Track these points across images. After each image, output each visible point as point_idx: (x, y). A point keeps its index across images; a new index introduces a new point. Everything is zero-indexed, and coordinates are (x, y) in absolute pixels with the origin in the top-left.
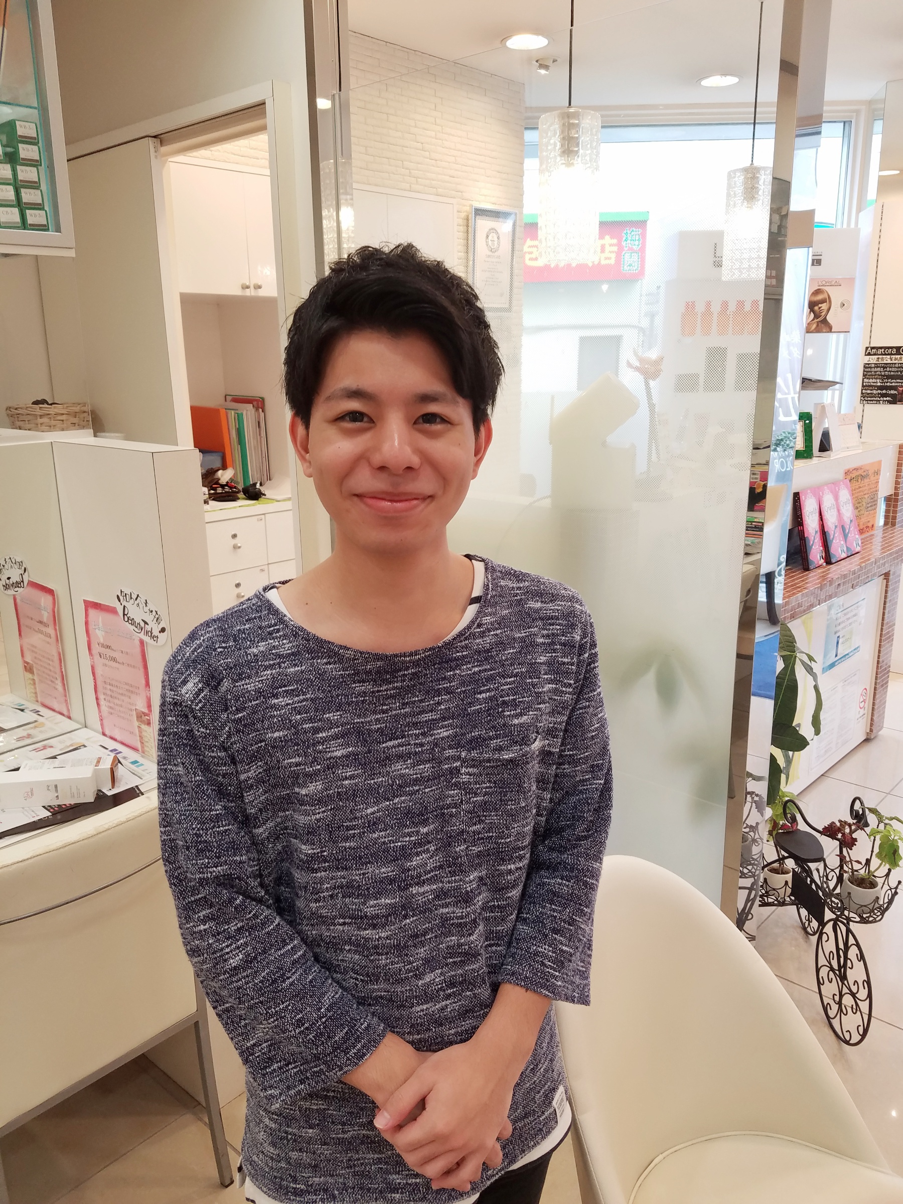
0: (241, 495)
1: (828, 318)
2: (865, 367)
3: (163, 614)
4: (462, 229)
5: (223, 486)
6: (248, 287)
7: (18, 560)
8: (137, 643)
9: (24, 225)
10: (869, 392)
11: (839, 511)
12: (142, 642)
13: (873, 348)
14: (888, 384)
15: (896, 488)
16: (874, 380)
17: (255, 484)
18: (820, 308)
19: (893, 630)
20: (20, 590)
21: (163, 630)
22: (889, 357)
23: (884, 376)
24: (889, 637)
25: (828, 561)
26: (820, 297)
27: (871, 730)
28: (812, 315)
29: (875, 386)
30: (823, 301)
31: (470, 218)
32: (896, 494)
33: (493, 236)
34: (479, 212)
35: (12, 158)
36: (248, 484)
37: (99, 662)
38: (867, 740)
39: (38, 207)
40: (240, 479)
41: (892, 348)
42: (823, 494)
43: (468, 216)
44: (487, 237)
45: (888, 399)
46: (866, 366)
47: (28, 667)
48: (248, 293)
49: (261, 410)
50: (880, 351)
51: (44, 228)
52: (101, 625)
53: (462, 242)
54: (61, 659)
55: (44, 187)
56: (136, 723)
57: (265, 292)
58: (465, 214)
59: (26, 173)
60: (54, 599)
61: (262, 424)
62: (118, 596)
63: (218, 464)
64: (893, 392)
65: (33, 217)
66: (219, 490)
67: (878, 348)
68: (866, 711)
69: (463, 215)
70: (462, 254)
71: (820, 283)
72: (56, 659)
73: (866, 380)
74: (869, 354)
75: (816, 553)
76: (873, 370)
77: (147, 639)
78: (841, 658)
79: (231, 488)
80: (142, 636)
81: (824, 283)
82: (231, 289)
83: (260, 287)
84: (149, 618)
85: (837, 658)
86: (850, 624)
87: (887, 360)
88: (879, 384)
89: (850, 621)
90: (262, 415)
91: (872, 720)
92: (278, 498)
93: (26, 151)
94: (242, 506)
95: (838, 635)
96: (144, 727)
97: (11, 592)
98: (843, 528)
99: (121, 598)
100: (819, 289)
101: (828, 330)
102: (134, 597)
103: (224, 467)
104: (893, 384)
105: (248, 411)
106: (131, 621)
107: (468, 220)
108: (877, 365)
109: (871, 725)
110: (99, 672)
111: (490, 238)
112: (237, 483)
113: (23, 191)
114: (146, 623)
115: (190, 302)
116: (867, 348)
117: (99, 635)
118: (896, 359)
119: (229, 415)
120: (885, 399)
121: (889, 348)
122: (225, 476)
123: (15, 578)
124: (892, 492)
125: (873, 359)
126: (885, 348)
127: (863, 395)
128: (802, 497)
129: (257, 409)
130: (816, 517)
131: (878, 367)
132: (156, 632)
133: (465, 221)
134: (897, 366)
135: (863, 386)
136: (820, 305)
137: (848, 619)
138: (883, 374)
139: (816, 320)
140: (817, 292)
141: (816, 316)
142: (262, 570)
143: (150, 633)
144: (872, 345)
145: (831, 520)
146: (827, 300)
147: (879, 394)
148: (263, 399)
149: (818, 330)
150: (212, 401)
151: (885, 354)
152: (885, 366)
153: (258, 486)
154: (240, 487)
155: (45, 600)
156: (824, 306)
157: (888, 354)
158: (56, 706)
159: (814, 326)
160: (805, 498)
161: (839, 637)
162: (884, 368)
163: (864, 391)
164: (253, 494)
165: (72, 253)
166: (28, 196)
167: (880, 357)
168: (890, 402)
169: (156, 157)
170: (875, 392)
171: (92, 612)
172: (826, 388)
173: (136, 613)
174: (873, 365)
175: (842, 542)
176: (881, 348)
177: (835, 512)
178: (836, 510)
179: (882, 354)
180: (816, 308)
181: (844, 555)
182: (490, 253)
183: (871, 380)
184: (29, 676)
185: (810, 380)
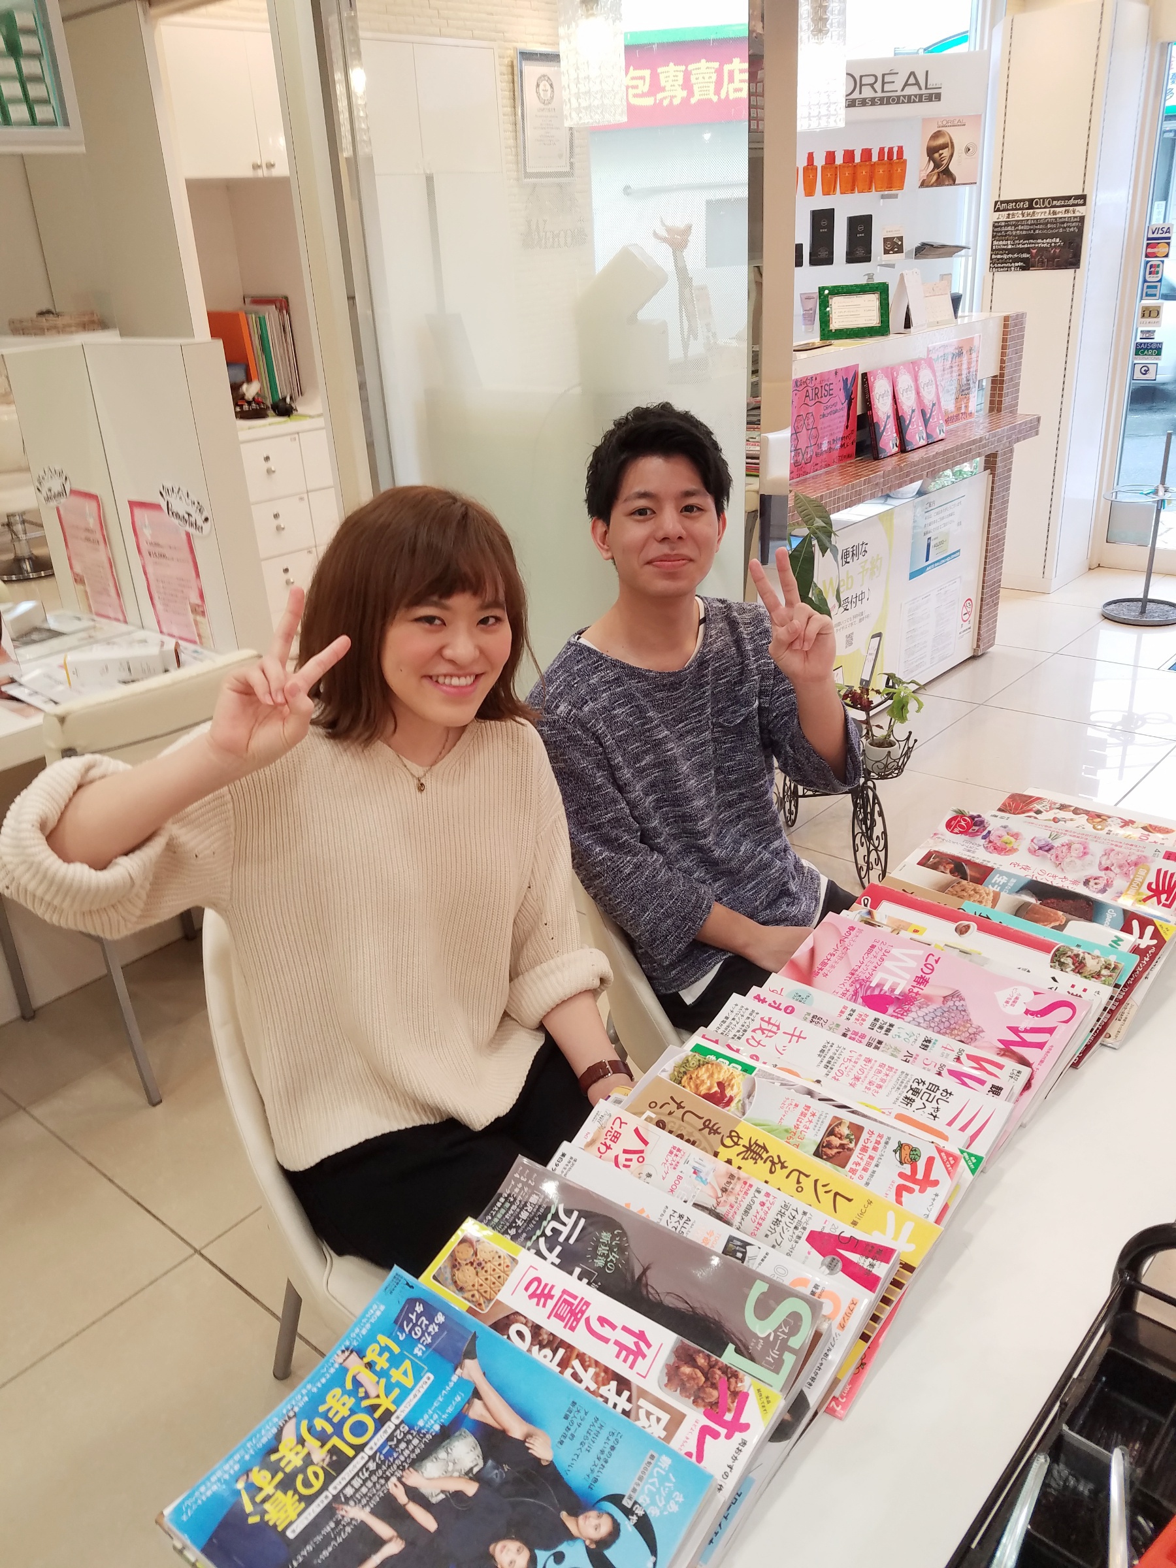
0: (270, 412)
1: (950, 167)
2: (994, 226)
3: (205, 504)
4: (508, 77)
5: (249, 403)
6: (259, 167)
7: (58, 468)
8: (184, 536)
9: (34, 121)
10: (999, 256)
11: (918, 393)
12: (188, 535)
13: (1002, 202)
14: (1021, 246)
15: (1002, 368)
16: (1004, 243)
17: (284, 399)
18: (941, 155)
19: (1004, 533)
20: (63, 500)
21: (206, 519)
22: (1020, 212)
23: (1015, 236)
24: (999, 541)
25: (903, 448)
26: (940, 141)
27: (978, 646)
28: (932, 165)
29: (1006, 250)
30: (944, 146)
31: (515, 63)
32: (1002, 375)
33: (544, 85)
34: (527, 56)
35: (14, 50)
36: (276, 399)
37: (149, 561)
38: (974, 658)
39: (46, 102)
40: (268, 394)
41: (1023, 201)
42: (898, 374)
43: (512, 62)
44: (538, 85)
45: (1020, 264)
46: (996, 225)
47: (78, 579)
48: (260, 173)
49: (285, 312)
50: (1011, 205)
51: (53, 123)
52: (147, 523)
53: (507, 94)
54: (111, 564)
55: (48, 79)
56: (191, 616)
57: (277, 172)
58: (509, 59)
59: (30, 67)
60: (99, 505)
61: (288, 329)
62: (161, 493)
63: (241, 376)
64: (1025, 255)
65: (42, 113)
66: (246, 407)
67: (1008, 202)
68: (971, 625)
69: (507, 61)
70: (509, 110)
71: (940, 123)
72: (107, 565)
73: (995, 243)
74: (998, 210)
75: (889, 440)
76: (1003, 229)
77: (192, 531)
78: (934, 563)
79: (258, 403)
80: (188, 528)
81: (945, 123)
82: (240, 170)
83: (273, 166)
84: (193, 510)
85: (928, 563)
86: (945, 525)
87: (1018, 216)
88: (1010, 247)
89: (945, 521)
90: (287, 317)
91: (979, 634)
92: (312, 413)
93: (27, 43)
94: (272, 424)
95: (928, 536)
96: (199, 618)
97: (53, 504)
98: (923, 413)
99: (164, 494)
100: (939, 131)
101: (951, 182)
102: (176, 490)
103: (249, 380)
104: (1026, 246)
105: (271, 314)
106: (177, 515)
107: (512, 66)
108: (1007, 224)
109: (978, 640)
110: (150, 570)
111: (541, 87)
112: (264, 397)
113: (29, 87)
114: (189, 515)
115: (198, 189)
116: (996, 203)
117: (147, 533)
118: (1028, 215)
119: (250, 320)
120: (1017, 264)
121: (1020, 201)
122: (250, 390)
123: (57, 488)
124: (997, 373)
125: (1002, 216)
126: (1016, 201)
127: (993, 262)
128: (871, 379)
129: (281, 311)
130: (889, 400)
131: (1008, 226)
132: (200, 522)
133: (510, 68)
134: (1029, 222)
135: (992, 250)
136: (941, 152)
137: (942, 518)
138: (1014, 233)
139: (936, 171)
140: (937, 135)
141: (937, 166)
142: (302, 499)
143: (195, 525)
144: (1002, 199)
145: (908, 402)
146: (949, 145)
147: (1010, 259)
148: (287, 298)
149: (939, 183)
150: (230, 304)
151: (1016, 209)
152: (1016, 224)
153: (288, 400)
154: (269, 402)
155: (89, 507)
156: (946, 153)
157: (1019, 209)
158: (112, 615)
159: (935, 178)
160: (875, 379)
161: (929, 538)
162: (1016, 226)
163: (993, 256)
164: (283, 410)
165: (82, 149)
166: (35, 91)
167: (1011, 212)
168: (1023, 268)
169: (146, 22)
170: (1005, 256)
171: (138, 512)
172: (950, 255)
173: (180, 506)
174: (1003, 224)
175: (921, 428)
176: (1012, 201)
177: (913, 395)
178: (914, 392)
179: (1013, 210)
180: (936, 155)
181: (923, 442)
182: (542, 106)
183: (1001, 243)
184: (80, 587)
185: (932, 246)
